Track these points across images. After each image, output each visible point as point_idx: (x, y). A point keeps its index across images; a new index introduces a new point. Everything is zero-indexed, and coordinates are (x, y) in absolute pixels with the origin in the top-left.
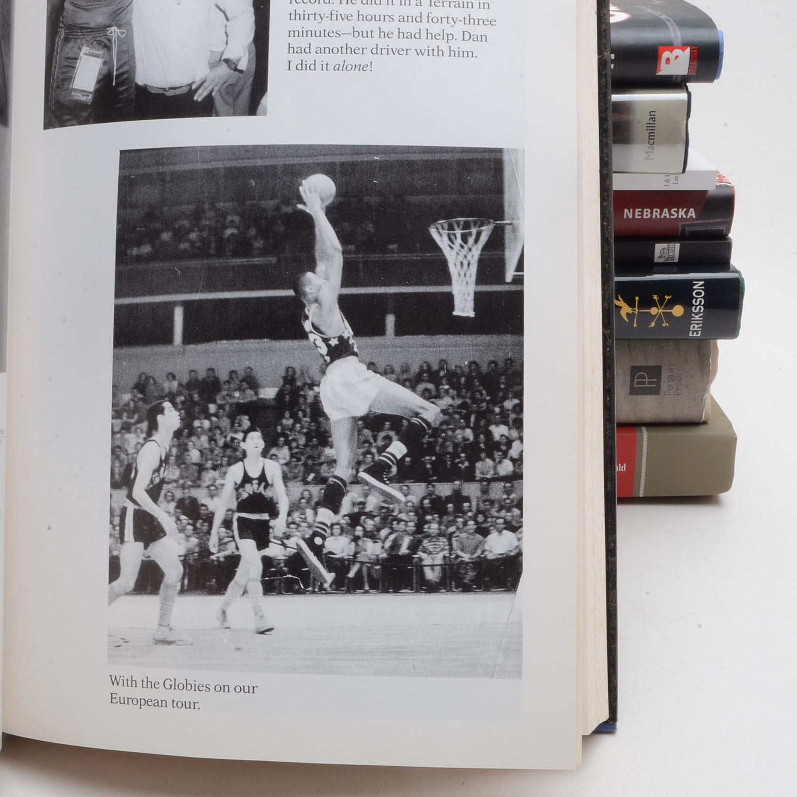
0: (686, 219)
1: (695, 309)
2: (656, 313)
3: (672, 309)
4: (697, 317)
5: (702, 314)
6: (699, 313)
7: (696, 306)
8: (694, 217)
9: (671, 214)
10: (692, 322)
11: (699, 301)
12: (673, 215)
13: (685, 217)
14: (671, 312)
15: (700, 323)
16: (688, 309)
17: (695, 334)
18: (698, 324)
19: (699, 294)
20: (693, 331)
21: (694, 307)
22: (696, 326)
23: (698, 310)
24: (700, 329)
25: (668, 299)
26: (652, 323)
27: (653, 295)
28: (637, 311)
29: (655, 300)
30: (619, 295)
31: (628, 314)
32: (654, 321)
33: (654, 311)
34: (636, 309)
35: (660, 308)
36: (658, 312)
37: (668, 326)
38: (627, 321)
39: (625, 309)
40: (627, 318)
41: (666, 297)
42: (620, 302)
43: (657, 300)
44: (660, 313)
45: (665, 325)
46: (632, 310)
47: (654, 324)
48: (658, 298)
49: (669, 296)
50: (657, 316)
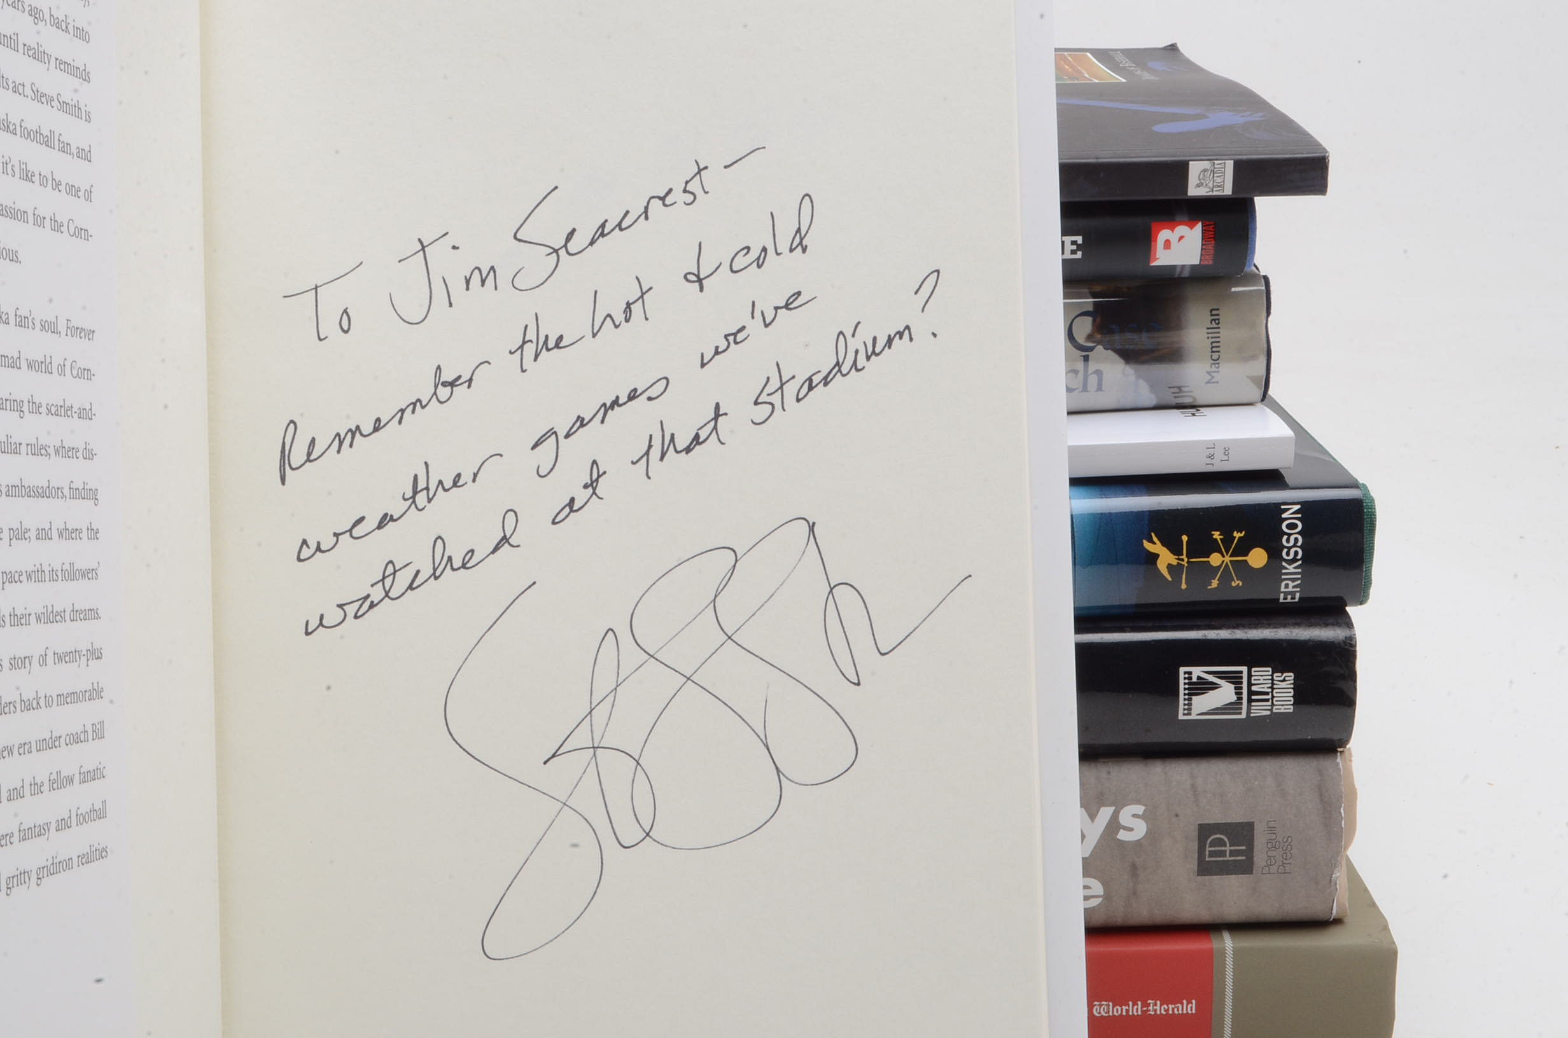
1: (1288, 554)
2: (1221, 562)
3: (1246, 555)
4: (1291, 568)
5: (1300, 562)
6: (1294, 560)
7: (1289, 548)
10: (1283, 577)
11: (1293, 541)
14: (1245, 561)
15: (1298, 579)
16: (1274, 553)
17: (1289, 600)
18: (1293, 580)
19: (1292, 526)
20: (1286, 594)
21: (1285, 550)
22: (1291, 584)
23: (1292, 556)
24: (1298, 589)
25: (1240, 538)
26: (1213, 581)
27: (1213, 533)
28: (1186, 560)
29: (1216, 539)
30: (1153, 534)
31: (1170, 567)
32: (1217, 578)
33: (1215, 559)
34: (1184, 557)
35: (1225, 553)
36: (1223, 561)
37: (1241, 584)
38: (1170, 579)
39: (1166, 558)
40: (1170, 574)
41: (1235, 534)
42: (1155, 547)
43: (1221, 539)
44: (1227, 563)
45: (1236, 583)
46: (1176, 559)
47: (1218, 582)
48: (1222, 537)
49: (1241, 533)
50: (1222, 568)
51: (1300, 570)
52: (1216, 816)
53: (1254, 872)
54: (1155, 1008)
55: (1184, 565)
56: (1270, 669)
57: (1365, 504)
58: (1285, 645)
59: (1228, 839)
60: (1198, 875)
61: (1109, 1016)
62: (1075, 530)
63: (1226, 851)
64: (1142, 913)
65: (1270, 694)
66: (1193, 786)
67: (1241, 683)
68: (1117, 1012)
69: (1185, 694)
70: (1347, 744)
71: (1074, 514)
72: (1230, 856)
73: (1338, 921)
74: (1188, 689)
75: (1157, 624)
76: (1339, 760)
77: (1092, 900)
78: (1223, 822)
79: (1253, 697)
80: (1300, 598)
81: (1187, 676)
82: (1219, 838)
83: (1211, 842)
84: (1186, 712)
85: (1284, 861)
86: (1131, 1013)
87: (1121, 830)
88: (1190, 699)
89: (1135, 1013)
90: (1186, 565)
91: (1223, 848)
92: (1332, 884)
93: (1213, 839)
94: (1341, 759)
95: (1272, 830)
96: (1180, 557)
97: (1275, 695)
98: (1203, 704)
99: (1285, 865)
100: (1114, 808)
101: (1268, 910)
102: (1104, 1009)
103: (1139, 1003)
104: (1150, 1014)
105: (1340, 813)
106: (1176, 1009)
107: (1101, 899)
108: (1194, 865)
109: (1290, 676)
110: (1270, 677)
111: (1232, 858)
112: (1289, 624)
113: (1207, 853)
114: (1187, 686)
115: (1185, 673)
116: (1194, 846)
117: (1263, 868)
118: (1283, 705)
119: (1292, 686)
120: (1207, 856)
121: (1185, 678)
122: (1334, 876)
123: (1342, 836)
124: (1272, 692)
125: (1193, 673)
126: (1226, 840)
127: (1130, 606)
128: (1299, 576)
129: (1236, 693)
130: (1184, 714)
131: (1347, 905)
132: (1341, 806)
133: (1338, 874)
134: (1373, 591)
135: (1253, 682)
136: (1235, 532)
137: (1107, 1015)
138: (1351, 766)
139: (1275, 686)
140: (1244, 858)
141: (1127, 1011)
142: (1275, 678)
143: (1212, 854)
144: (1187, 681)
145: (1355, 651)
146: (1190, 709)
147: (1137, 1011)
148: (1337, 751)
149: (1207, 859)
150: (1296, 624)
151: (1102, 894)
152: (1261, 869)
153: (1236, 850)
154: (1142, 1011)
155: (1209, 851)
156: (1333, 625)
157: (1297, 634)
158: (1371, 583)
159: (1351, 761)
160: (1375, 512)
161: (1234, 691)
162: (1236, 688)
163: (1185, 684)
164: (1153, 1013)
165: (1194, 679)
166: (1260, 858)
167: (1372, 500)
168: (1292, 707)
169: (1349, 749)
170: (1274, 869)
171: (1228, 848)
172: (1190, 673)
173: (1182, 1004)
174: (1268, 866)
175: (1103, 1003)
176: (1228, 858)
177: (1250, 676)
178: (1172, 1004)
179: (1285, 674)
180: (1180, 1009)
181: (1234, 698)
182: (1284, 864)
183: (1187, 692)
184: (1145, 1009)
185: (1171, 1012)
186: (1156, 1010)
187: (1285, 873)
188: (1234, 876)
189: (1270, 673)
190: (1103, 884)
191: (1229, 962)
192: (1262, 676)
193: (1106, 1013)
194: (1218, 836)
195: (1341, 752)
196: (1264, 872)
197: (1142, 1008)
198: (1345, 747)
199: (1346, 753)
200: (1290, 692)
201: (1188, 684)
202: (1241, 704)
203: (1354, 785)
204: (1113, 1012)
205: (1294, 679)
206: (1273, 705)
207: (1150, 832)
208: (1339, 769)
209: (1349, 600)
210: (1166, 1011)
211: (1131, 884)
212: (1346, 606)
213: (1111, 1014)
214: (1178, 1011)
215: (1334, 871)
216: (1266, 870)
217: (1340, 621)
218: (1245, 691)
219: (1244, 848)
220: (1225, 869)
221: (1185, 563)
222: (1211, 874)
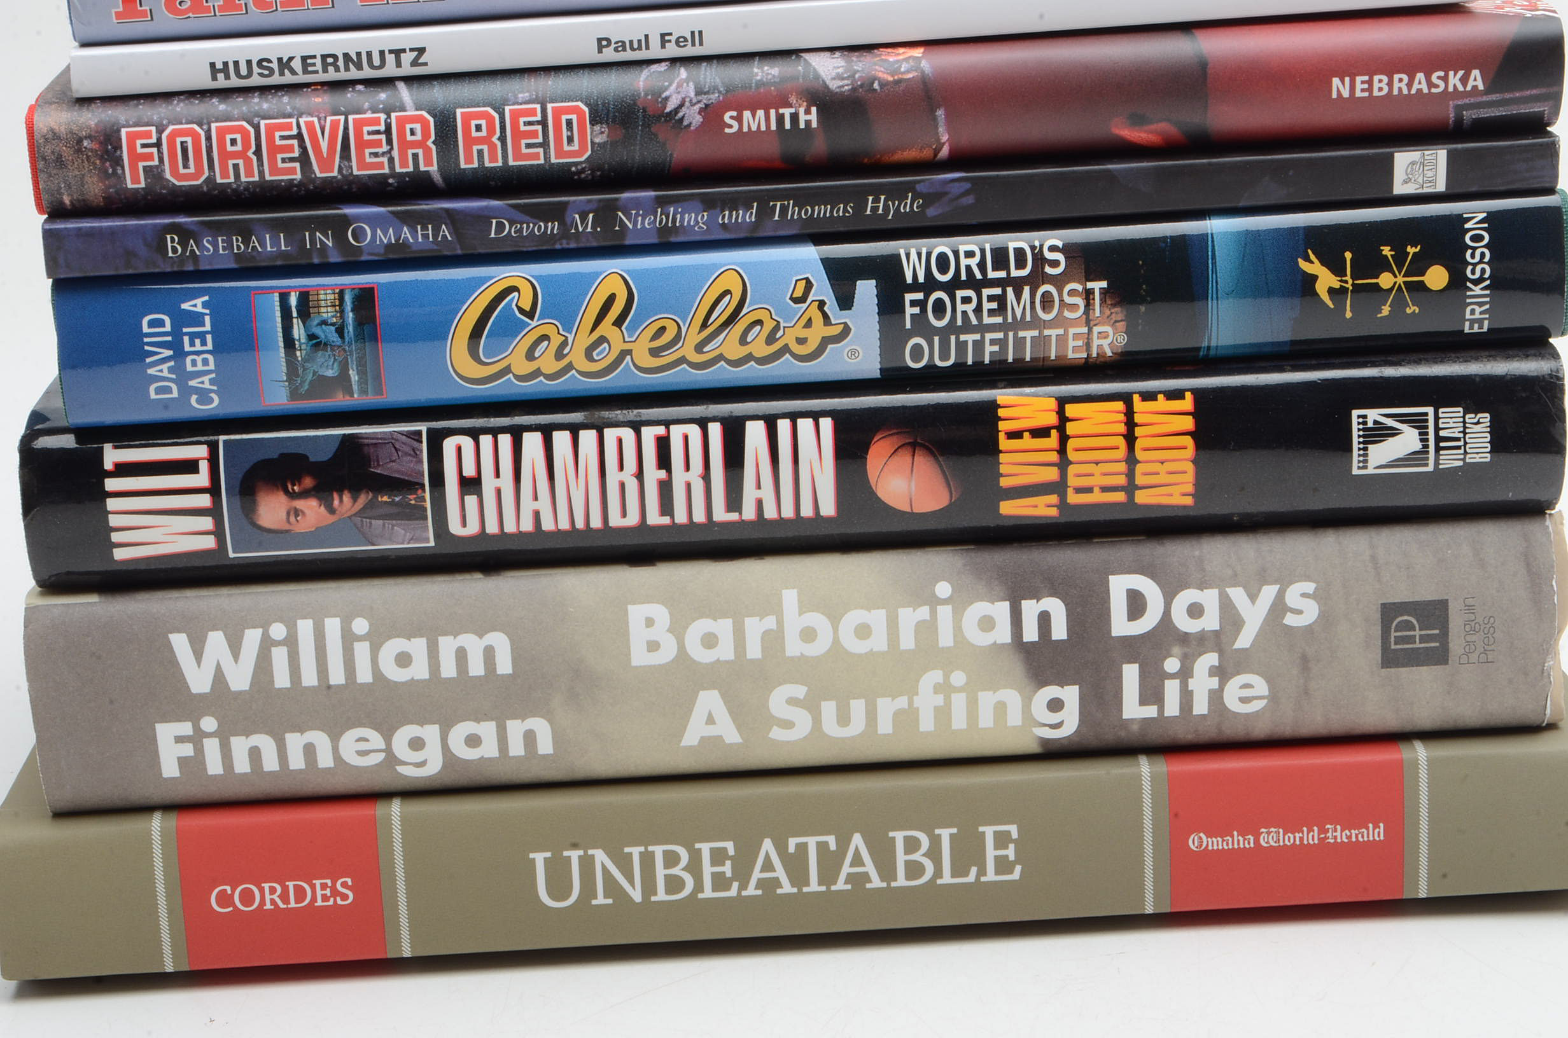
0: (1465, 94)
1: (1473, 272)
2: (1392, 284)
3: (1423, 274)
4: (1477, 290)
5: (1488, 282)
6: (1481, 280)
7: (1475, 265)
8: (1481, 87)
9: (1430, 85)
10: (1468, 301)
11: (1479, 254)
12: (1437, 86)
13: (1461, 88)
14: (1422, 282)
15: (1485, 304)
16: (1457, 271)
17: (1476, 329)
18: (1480, 304)
19: (1477, 238)
20: (1472, 322)
21: (1470, 268)
22: (1478, 309)
23: (1477, 275)
24: (1487, 316)
25: (1415, 253)
26: (1383, 307)
27: (1382, 248)
28: (1350, 281)
29: (1386, 256)
30: (1310, 252)
32: (1389, 303)
33: (1386, 280)
34: (1348, 278)
35: (1397, 272)
36: (1395, 283)
37: (1417, 311)
39: (1326, 280)
40: (1331, 299)
41: (1409, 249)
42: (1313, 266)
43: (1392, 255)
44: (1400, 285)
45: (1412, 309)
46: (1340, 281)
47: (1389, 309)
48: (1393, 253)
49: (1416, 248)
50: (1396, 288)
52: (1401, 595)
53: (1450, 662)
54: (1334, 834)
55: (1348, 288)
56: (1461, 409)
57: (1564, 210)
58: (1478, 379)
59: (1418, 621)
60: (1382, 668)
62: (1216, 248)
63: (1415, 636)
64: (1316, 722)
65: (1462, 439)
66: (1373, 558)
67: (1427, 427)
68: (1289, 841)
69: (1359, 443)
70: (1556, 503)
71: (1214, 232)
72: (1420, 643)
73: (1552, 727)
74: (1363, 436)
75: (1323, 362)
76: (1548, 522)
77: (1255, 702)
78: (1411, 600)
79: (1442, 444)
80: (1488, 329)
81: (1361, 420)
82: (1406, 620)
83: (1396, 626)
84: (1361, 465)
85: (1486, 648)
86: (1305, 842)
87: (1288, 613)
88: (1366, 449)
89: (1311, 842)
90: (1351, 288)
91: (1412, 633)
92: (1545, 674)
93: (1400, 622)
94: (1550, 522)
95: (1470, 608)
96: (1344, 279)
97: (1468, 441)
99: (1488, 652)
100: (1278, 586)
101: (1469, 713)
102: (1273, 837)
103: (1316, 828)
104: (1329, 844)
105: (1552, 586)
106: (1360, 836)
107: (1266, 701)
108: (1377, 655)
109: (1485, 417)
110: (1461, 420)
111: (1423, 645)
113: (1393, 639)
114: (1361, 433)
115: (1359, 417)
116: (1377, 631)
117: (1460, 657)
118: (1477, 453)
119: (1488, 429)
120: (1393, 643)
121: (1359, 423)
122: (1546, 665)
123: (1554, 615)
124: (1464, 438)
125: (1369, 417)
126: (1415, 622)
127: (1285, 343)
128: (1488, 299)
129: (1421, 440)
130: (1359, 468)
132: (1553, 577)
133: (1552, 663)
135: (1441, 426)
136: (1409, 247)
137: (1277, 845)
138: (1562, 530)
139: (1468, 430)
140: (1437, 644)
141: (1301, 839)
142: (1467, 421)
143: (1398, 640)
144: (1361, 427)
145: (1563, 385)
146: (1366, 461)
147: (1313, 840)
148: (1545, 513)
149: (1393, 647)
150: (1490, 356)
151: (1267, 693)
152: (1458, 659)
153: (1428, 635)
154: (1319, 839)
156: (1535, 355)
159: (1562, 524)
161: (1418, 437)
162: (1420, 434)
163: (1359, 430)
164: (1332, 841)
165: (1370, 424)
166: (1456, 645)
168: (1489, 455)
169: (1560, 511)
170: (1474, 657)
171: (1417, 633)
172: (1365, 417)
173: (1368, 829)
174: (1466, 654)
175: (1272, 829)
176: (1418, 645)
177: (1437, 418)
178: (1355, 830)
179: (1480, 415)
180: (1366, 835)
181: (1418, 446)
182: (1485, 650)
183: (1361, 440)
184: (1322, 836)
185: (1354, 839)
186: (1335, 838)
187: (1488, 662)
188: (1425, 667)
189: (1461, 414)
190: (1267, 681)
191: (1423, 774)
192: (1451, 418)
193: (1276, 842)
194: (1406, 618)
195: (1550, 514)
196: (1462, 662)
197: (1319, 835)
198: (1554, 509)
199: (1556, 517)
200: (1486, 438)
201: (1364, 430)
202: (1427, 453)
204: (1284, 841)
205: (1490, 421)
206: (1466, 452)
207: (1325, 618)
208: (1548, 533)
209: (1552, 331)
210: (1349, 837)
211: (1302, 681)
212: (1550, 337)
213: (1281, 844)
214: (1363, 837)
215: (1545, 659)
216: (1464, 659)
217: (1543, 352)
218: (1431, 437)
219: (1437, 632)
220: (1414, 659)
221: (1349, 286)
222: (1397, 665)
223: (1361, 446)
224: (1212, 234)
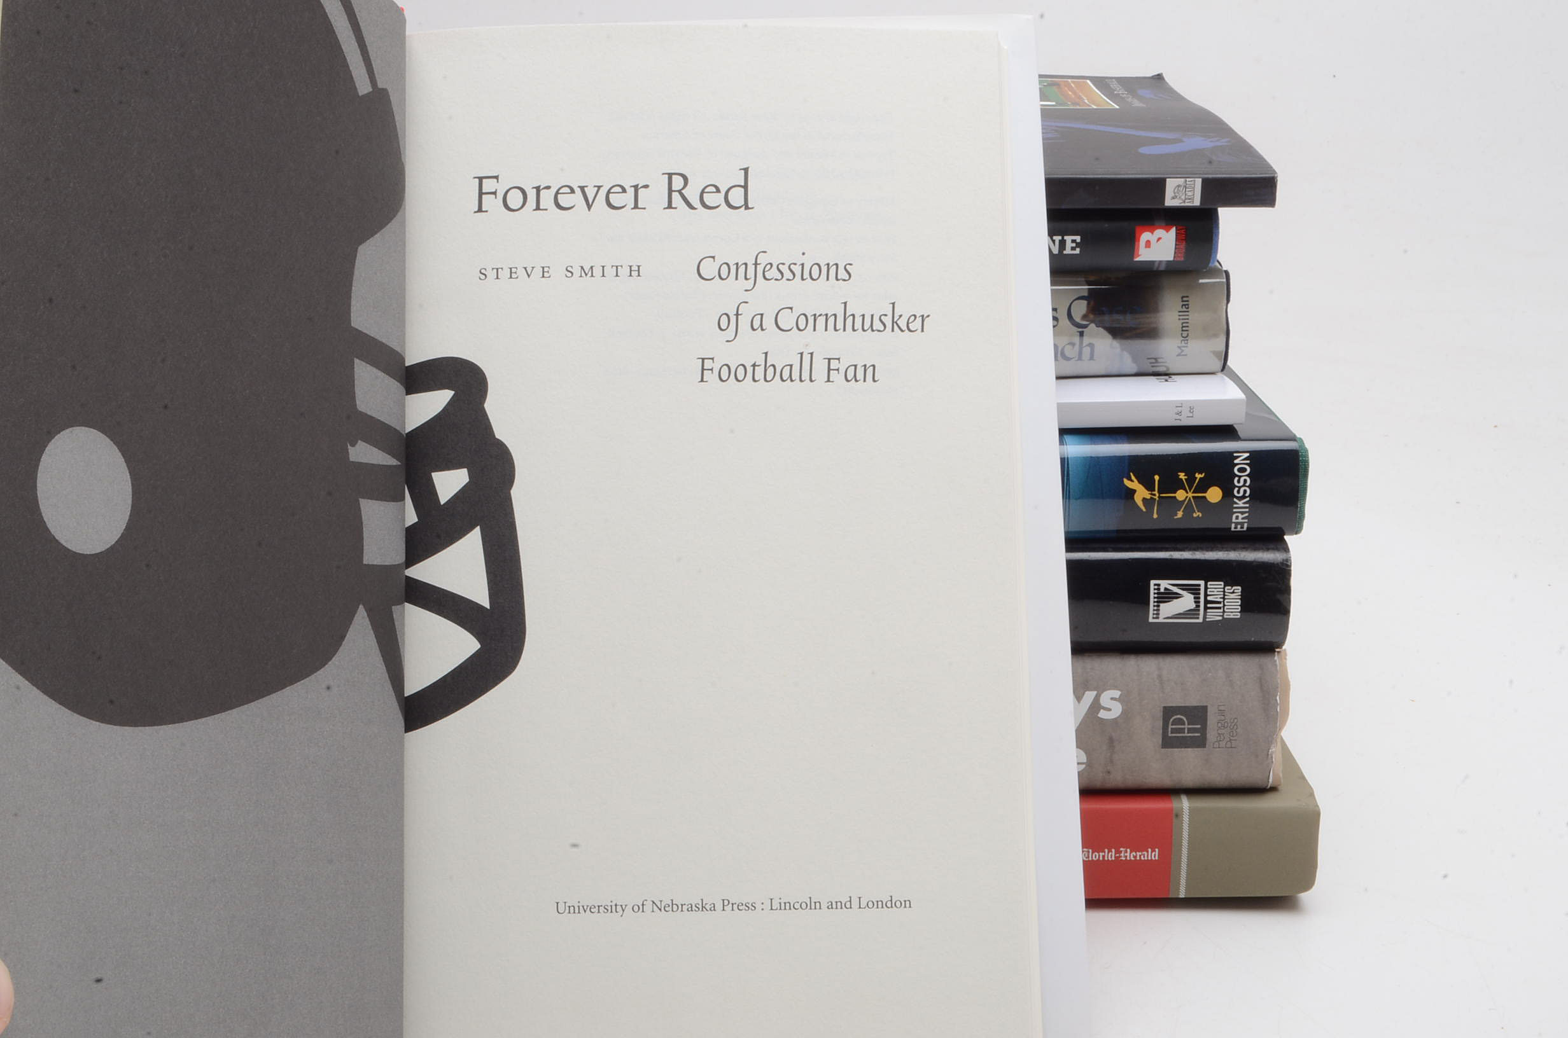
1: (1238, 492)
2: (1185, 497)
3: (1205, 492)
4: (1241, 503)
5: (1248, 499)
6: (1244, 497)
7: (1240, 488)
10: (1235, 510)
11: (1242, 483)
14: (1205, 497)
15: (1245, 512)
16: (1228, 493)
17: (1239, 529)
18: (1242, 513)
19: (1242, 470)
20: (1237, 524)
21: (1236, 489)
22: (1241, 516)
23: (1241, 494)
24: (1246, 521)
25: (1200, 478)
26: (1178, 512)
27: (1179, 474)
28: (1157, 495)
29: (1182, 479)
30: (1131, 474)
31: (1144, 500)
32: (1182, 510)
33: (1181, 495)
34: (1156, 492)
35: (1188, 491)
36: (1187, 497)
37: (1201, 515)
38: (1144, 510)
39: (1141, 493)
40: (1144, 505)
41: (1197, 475)
42: (1133, 484)
43: (1186, 479)
44: (1190, 498)
45: (1197, 514)
46: (1150, 494)
47: (1182, 513)
48: (1186, 477)
49: (1202, 474)
50: (1186, 503)
51: (1247, 505)
52: (1177, 701)
53: (1207, 746)
54: (1125, 854)
55: (1155, 499)
56: (1222, 583)
57: (1300, 454)
58: (1234, 564)
59: (1187, 719)
60: (1162, 748)
61: (1089, 861)
62: (1070, 469)
63: (1184, 728)
64: (1118, 779)
65: (1222, 603)
66: (1160, 676)
67: (1199, 594)
68: (1096, 857)
69: (1154, 602)
70: (1282, 646)
71: (1069, 456)
72: (1188, 733)
73: (1273, 789)
74: (1157, 598)
75: (1133, 546)
76: (1276, 658)
78: (1183, 705)
79: (1209, 605)
80: (1247, 528)
81: (1156, 587)
82: (1179, 718)
83: (1173, 721)
84: (1155, 616)
85: (1231, 738)
86: (1106, 859)
87: (1102, 710)
88: (1158, 606)
89: (1110, 859)
90: (1157, 499)
91: (1183, 727)
92: (1270, 756)
93: (1175, 719)
94: (1278, 658)
95: (1222, 713)
96: (1153, 493)
97: (1226, 604)
98: (1168, 611)
99: (1232, 741)
100: (1095, 693)
101: (1218, 778)
102: (1085, 855)
103: (1113, 850)
104: (1121, 860)
105: (1276, 700)
106: (1142, 857)
107: (1084, 766)
108: (1159, 739)
109: (1238, 589)
110: (1222, 590)
111: (1189, 735)
112: (1238, 548)
113: (1170, 730)
114: (1156, 596)
115: (1155, 585)
116: (1160, 724)
117: (1213, 744)
118: (1232, 612)
119: (1240, 597)
120: (1170, 732)
121: (1155, 589)
122: (1270, 751)
123: (1277, 719)
124: (1224, 602)
125: (1161, 585)
126: (1185, 719)
127: (1113, 531)
128: (1247, 510)
129: (1195, 602)
130: (1154, 618)
131: (1281, 775)
132: (1276, 697)
133: (1274, 749)
134: (1306, 523)
135: (1209, 593)
138: (1286, 663)
139: (1226, 597)
140: (1199, 735)
141: (1104, 856)
142: (1226, 591)
143: (1173, 731)
144: (1156, 591)
145: (1290, 570)
146: (1158, 614)
147: (1111, 857)
148: (1275, 651)
150: (1244, 548)
151: (1085, 761)
153: (1193, 728)
154: (1115, 857)
155: (1172, 729)
156: (1273, 549)
157: (1245, 556)
158: (1304, 517)
159: (1286, 659)
160: (1308, 460)
161: (1193, 600)
162: (1195, 598)
163: (1155, 593)
164: (1124, 859)
165: (1162, 590)
166: (1211, 735)
167: (1306, 451)
168: (1239, 614)
169: (1285, 650)
170: (1223, 744)
171: (1186, 726)
172: (1159, 585)
173: (1148, 852)
174: (1218, 741)
176: (1186, 735)
177: (1206, 588)
178: (1139, 852)
179: (1234, 588)
180: (1146, 855)
181: (1193, 606)
182: (1230, 740)
183: (1156, 600)
184: (1118, 855)
185: (1138, 858)
186: (1126, 857)
187: (1232, 747)
188: (1190, 749)
189: (1222, 586)
190: (1086, 753)
191: (1186, 818)
192: (1216, 588)
193: (1086, 858)
194: (1179, 716)
195: (1278, 652)
196: (1215, 746)
197: (1115, 854)
198: (1281, 648)
199: (1282, 654)
200: (1238, 602)
201: (1158, 593)
202: (1199, 610)
203: (1287, 677)
204: (1092, 857)
205: (1241, 592)
206: (1224, 612)
207: (1124, 712)
208: (1276, 665)
209: (1285, 531)
210: (1135, 857)
211: (1109, 754)
212: (1284, 535)
213: (1090, 859)
214: (1144, 857)
215: (1270, 747)
216: (1216, 745)
217: (1278, 547)
218: (1202, 600)
219: (1199, 726)
220: (1184, 743)
221: (1156, 497)
222: (1173, 747)
223: (1156, 604)
224: (1068, 458)
